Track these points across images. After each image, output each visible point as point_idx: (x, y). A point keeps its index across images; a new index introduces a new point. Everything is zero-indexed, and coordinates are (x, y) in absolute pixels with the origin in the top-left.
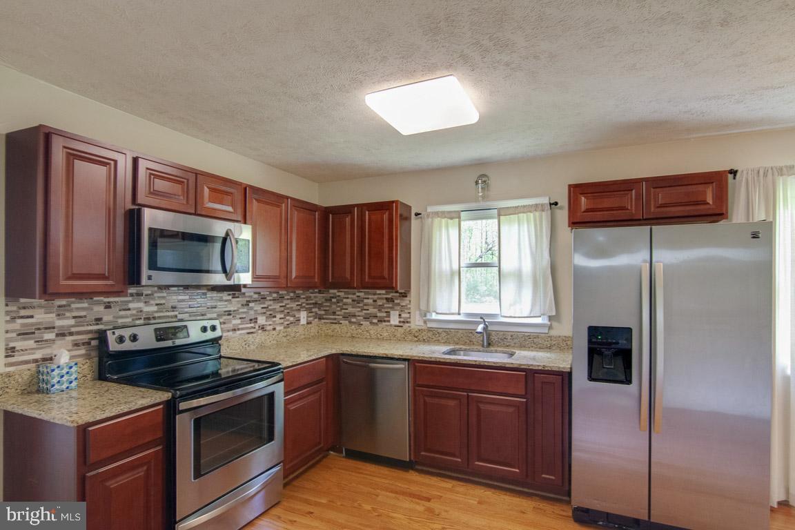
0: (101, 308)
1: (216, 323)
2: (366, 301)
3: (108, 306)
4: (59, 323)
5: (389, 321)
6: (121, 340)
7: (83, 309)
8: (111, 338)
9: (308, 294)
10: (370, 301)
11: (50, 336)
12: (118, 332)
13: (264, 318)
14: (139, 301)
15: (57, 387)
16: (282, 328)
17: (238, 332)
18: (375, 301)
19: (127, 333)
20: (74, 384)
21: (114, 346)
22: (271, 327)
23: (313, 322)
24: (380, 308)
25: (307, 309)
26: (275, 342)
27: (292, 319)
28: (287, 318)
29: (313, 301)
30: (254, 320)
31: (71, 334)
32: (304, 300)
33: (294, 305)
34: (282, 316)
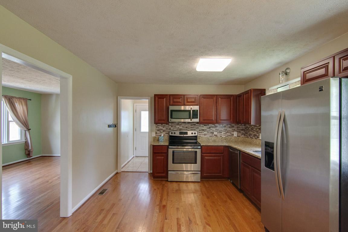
0: (170, 127)
1: (196, 132)
2: (254, 129)
3: (172, 126)
4: (163, 129)
5: (259, 138)
6: (172, 133)
7: (167, 126)
8: (170, 133)
9: (238, 126)
10: (255, 129)
11: (162, 131)
12: (172, 132)
13: (217, 132)
14: (178, 125)
15: (160, 140)
16: (225, 136)
17: (206, 136)
18: (256, 129)
19: (173, 132)
20: (163, 140)
21: (171, 134)
22: (220, 136)
23: (241, 136)
24: (257, 132)
25: (237, 131)
26: (220, 141)
27: (229, 134)
28: (227, 133)
29: (241, 129)
30: (213, 133)
31: (165, 131)
32: (236, 128)
33: (231, 129)
34: (225, 133)
